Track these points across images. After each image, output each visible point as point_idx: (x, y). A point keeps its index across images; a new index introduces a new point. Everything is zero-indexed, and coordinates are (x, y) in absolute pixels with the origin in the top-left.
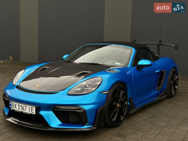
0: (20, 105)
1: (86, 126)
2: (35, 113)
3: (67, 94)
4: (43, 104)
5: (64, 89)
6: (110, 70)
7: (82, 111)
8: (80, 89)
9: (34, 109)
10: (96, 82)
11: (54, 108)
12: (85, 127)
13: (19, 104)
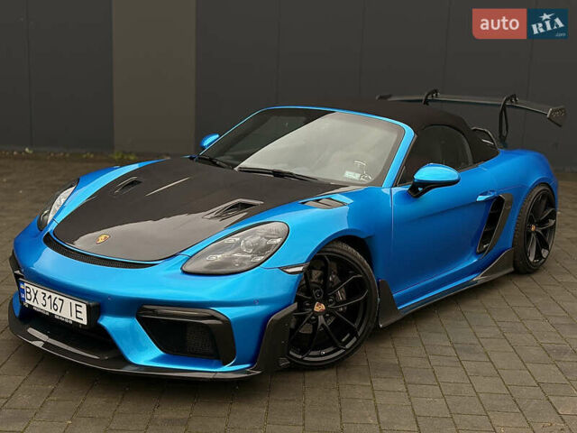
0: (47, 296)
1: (232, 365)
2: (85, 322)
3: (180, 271)
4: (110, 296)
5: (175, 255)
6: (317, 201)
7: (220, 323)
8: (219, 256)
9: (84, 309)
10: (269, 239)
11: (141, 310)
12: (226, 368)
13: (45, 292)
